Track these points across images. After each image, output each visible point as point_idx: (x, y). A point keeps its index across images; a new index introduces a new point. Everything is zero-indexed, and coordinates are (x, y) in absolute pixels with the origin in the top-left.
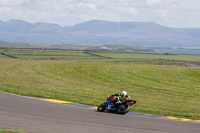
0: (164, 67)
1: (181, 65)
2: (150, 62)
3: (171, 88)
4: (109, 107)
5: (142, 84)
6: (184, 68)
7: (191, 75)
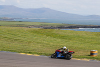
0: (19, 28)
1: (27, 27)
2: (11, 25)
3: (22, 39)
4: (59, 56)
5: (8, 37)
6: (29, 28)
7: (32, 32)
